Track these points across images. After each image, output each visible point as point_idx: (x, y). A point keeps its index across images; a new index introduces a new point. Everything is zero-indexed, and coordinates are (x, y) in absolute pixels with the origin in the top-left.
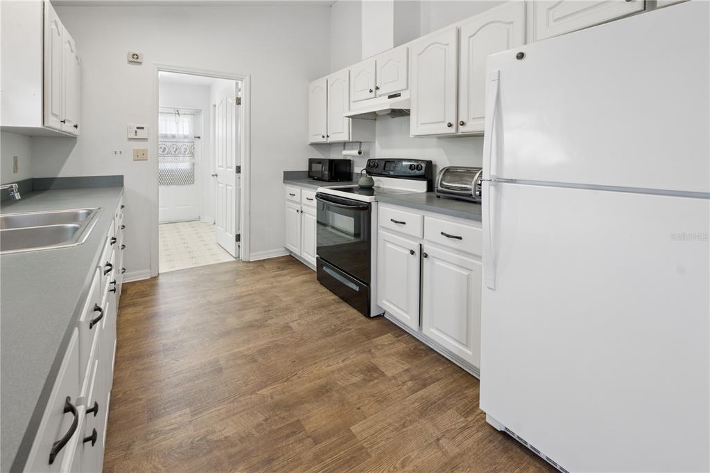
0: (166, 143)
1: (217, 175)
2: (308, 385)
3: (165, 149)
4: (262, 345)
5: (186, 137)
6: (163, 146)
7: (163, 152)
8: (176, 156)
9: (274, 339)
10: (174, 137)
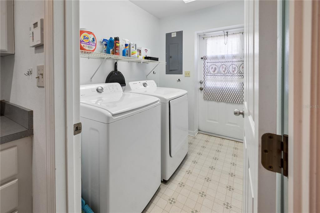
0: (217, 64)
1: (243, 114)
3: (215, 69)
5: (234, 57)
6: (214, 67)
7: (214, 71)
8: (225, 75)
10: (223, 57)
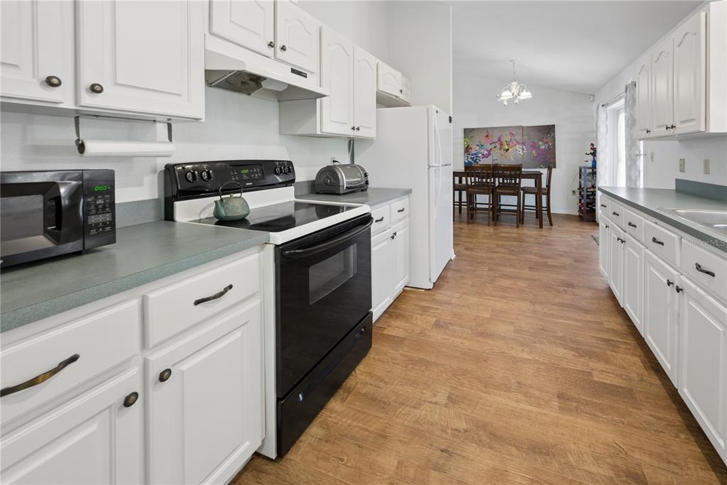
2: (491, 342)
4: (500, 395)
9: (483, 394)
